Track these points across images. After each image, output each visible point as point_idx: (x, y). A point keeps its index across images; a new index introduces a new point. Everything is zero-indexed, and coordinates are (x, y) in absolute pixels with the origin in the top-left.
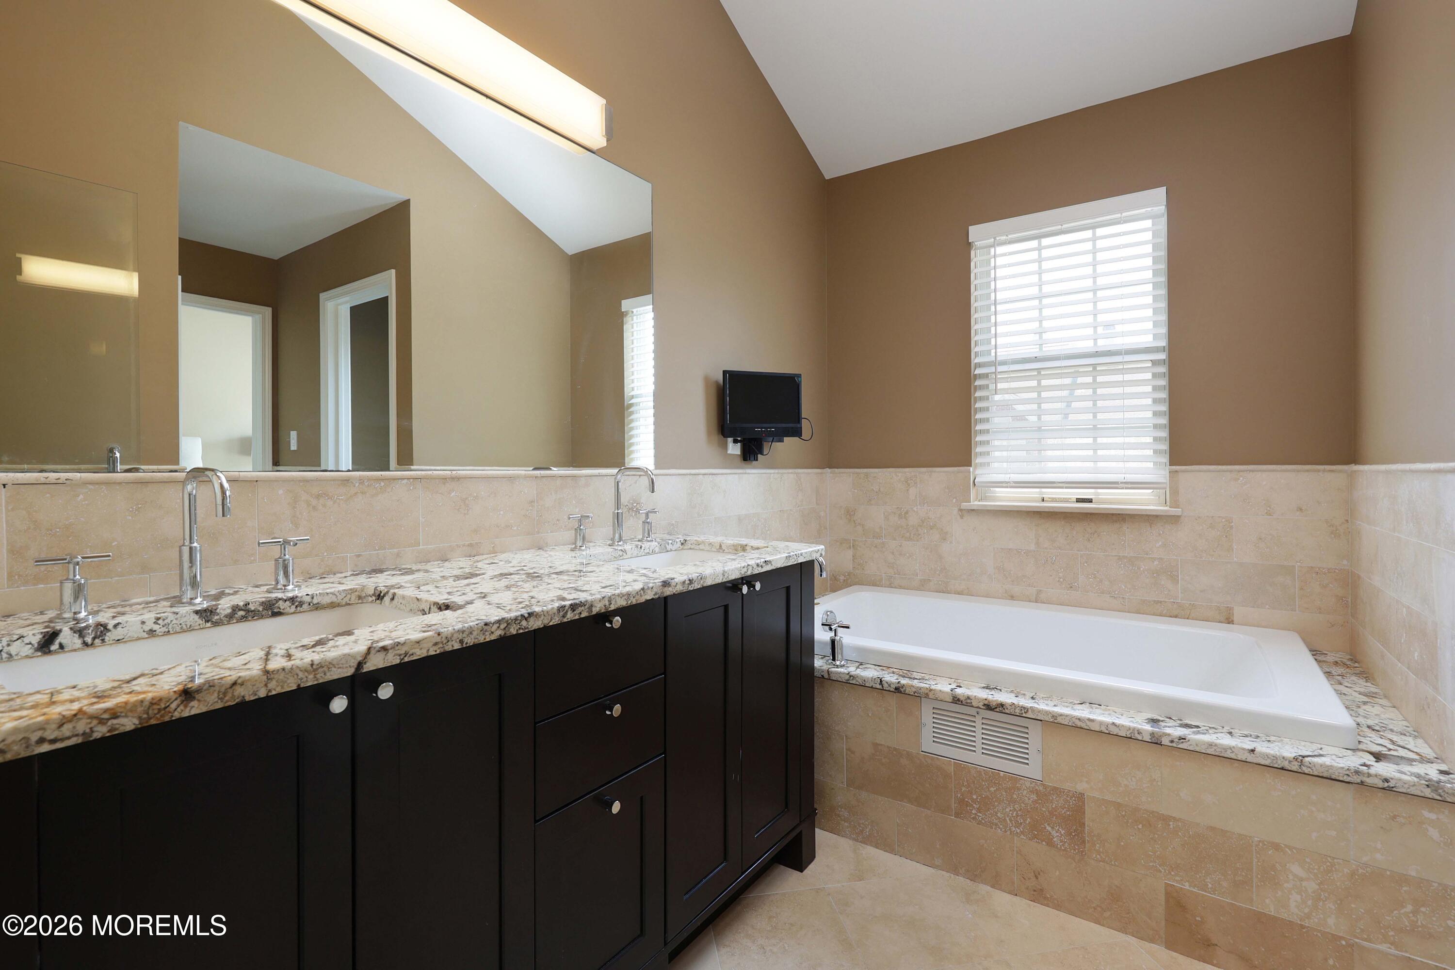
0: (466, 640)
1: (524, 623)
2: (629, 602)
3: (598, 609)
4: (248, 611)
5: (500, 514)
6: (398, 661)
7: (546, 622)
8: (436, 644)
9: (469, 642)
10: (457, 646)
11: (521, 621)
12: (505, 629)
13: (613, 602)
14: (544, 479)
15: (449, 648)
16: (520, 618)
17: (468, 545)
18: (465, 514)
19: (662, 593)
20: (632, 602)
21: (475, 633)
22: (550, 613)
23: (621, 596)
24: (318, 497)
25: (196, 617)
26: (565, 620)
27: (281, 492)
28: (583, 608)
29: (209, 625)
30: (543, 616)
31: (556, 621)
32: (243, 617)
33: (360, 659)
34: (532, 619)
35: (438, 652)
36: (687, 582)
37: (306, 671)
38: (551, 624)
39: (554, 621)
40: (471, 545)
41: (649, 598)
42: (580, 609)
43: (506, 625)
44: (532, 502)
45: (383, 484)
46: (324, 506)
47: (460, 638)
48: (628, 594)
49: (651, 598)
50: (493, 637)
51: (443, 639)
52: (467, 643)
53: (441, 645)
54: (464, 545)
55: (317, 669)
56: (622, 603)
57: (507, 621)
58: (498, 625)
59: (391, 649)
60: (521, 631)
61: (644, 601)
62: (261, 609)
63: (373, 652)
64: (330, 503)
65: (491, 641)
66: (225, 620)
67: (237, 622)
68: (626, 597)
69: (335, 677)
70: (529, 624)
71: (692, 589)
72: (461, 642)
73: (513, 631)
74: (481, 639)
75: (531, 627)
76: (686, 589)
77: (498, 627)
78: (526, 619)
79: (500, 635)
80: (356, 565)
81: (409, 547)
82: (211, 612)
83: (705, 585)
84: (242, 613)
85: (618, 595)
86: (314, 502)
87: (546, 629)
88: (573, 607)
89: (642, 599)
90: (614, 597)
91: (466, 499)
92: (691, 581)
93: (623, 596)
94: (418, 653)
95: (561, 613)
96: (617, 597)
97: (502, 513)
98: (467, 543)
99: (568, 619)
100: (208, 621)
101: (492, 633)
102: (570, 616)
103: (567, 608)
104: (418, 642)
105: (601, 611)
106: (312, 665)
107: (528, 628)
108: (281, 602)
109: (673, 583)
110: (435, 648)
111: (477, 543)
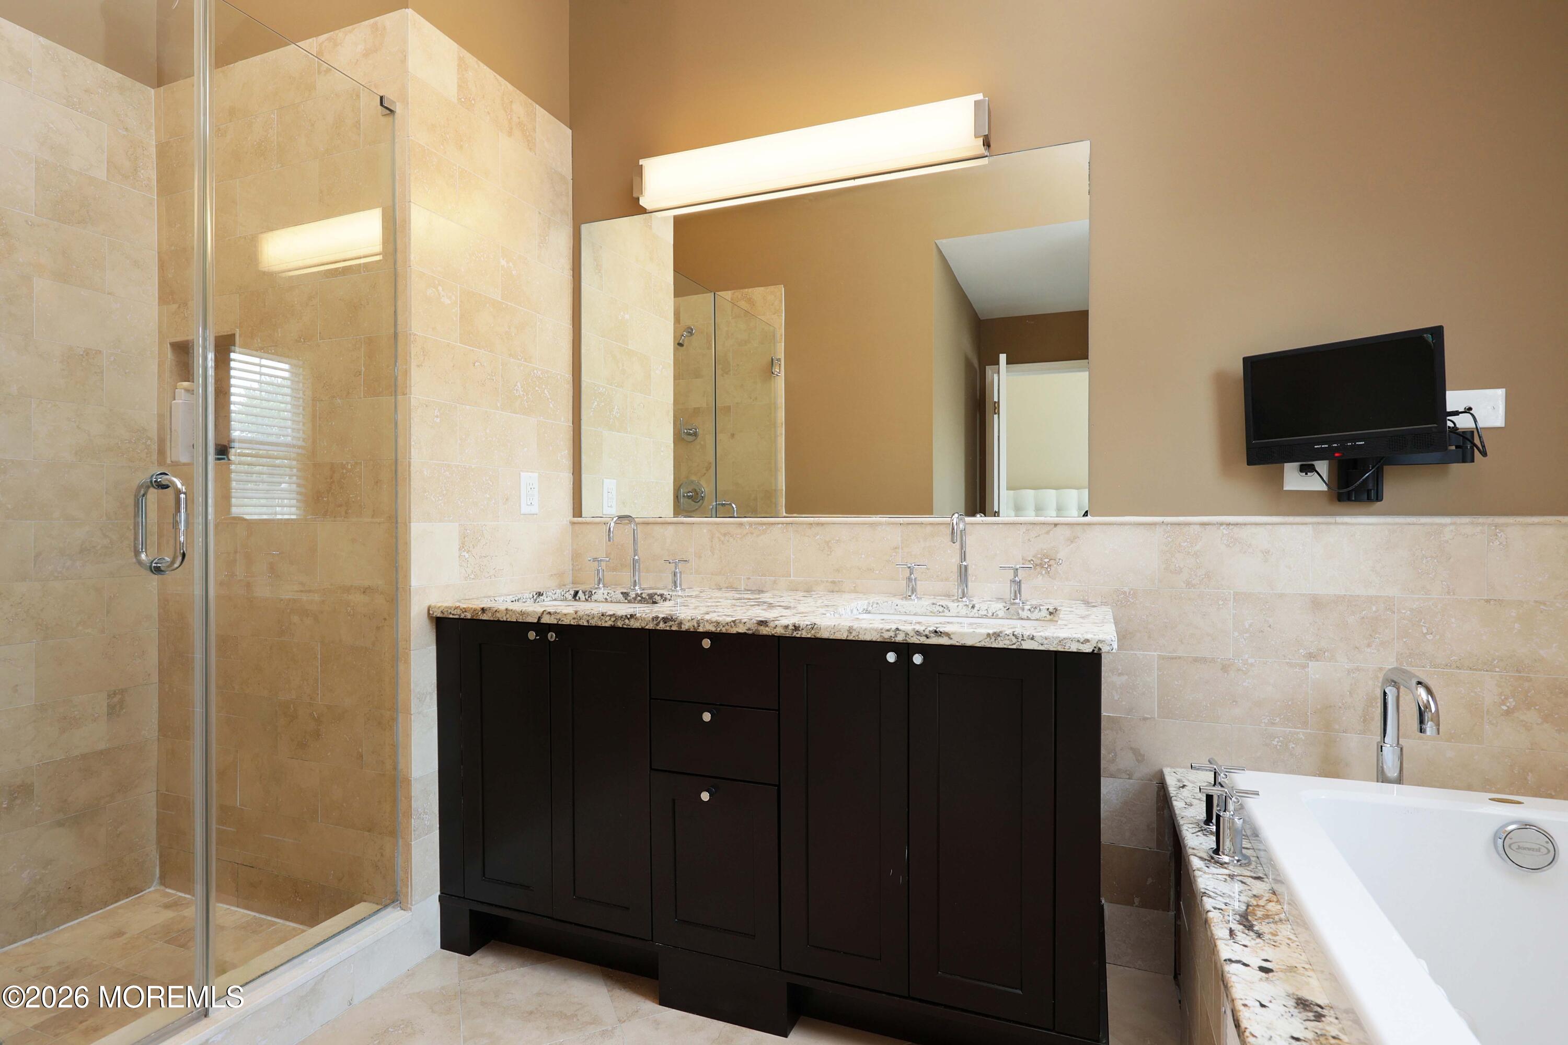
0: (590, 622)
1: (627, 621)
2: (719, 629)
3: (687, 628)
4: (642, 598)
5: (861, 557)
6: (556, 622)
7: (643, 625)
8: (574, 619)
9: (592, 623)
10: (585, 624)
11: (625, 619)
12: (614, 621)
13: (702, 625)
14: (910, 526)
15: (581, 623)
16: (624, 617)
17: (831, 582)
18: (828, 555)
19: (756, 630)
20: (721, 630)
21: (596, 619)
22: (646, 619)
23: (710, 622)
24: (725, 535)
25: (622, 596)
26: (658, 628)
27: (705, 531)
28: (673, 623)
29: (626, 601)
30: (640, 621)
31: (651, 626)
32: (640, 601)
33: (539, 615)
34: (632, 620)
35: (575, 624)
36: (791, 627)
37: (519, 614)
38: (647, 627)
39: (648, 626)
40: (833, 582)
41: (740, 631)
42: (671, 623)
43: (614, 619)
44: (896, 548)
45: (764, 527)
46: (728, 541)
47: (587, 619)
48: (718, 623)
49: (743, 632)
50: (607, 625)
51: (578, 617)
52: (591, 624)
53: (577, 620)
54: (827, 581)
55: (523, 615)
56: (712, 628)
57: (616, 617)
58: (609, 617)
59: (553, 614)
60: (625, 626)
61: (735, 632)
62: (647, 598)
63: (545, 613)
64: (731, 540)
65: (605, 627)
66: (633, 601)
67: (638, 603)
68: (715, 624)
69: (530, 621)
70: (631, 623)
71: (798, 636)
72: (588, 621)
73: (620, 624)
74: (599, 624)
75: (632, 626)
76: (788, 633)
77: (610, 619)
78: (628, 619)
79: (611, 625)
80: (747, 585)
81: (783, 577)
82: (627, 594)
83: (818, 636)
84: (639, 598)
85: (707, 621)
86: (722, 538)
87: (642, 630)
88: (665, 620)
89: (734, 630)
90: (702, 621)
91: (830, 541)
92: (796, 628)
93: (712, 623)
94: (566, 621)
95: (655, 622)
96: (706, 622)
97: (863, 556)
98: (830, 580)
99: (660, 628)
100: (626, 599)
101: (606, 622)
102: (662, 626)
103: (659, 619)
104: (565, 615)
105: (689, 629)
106: (521, 612)
107: (629, 625)
108: (656, 596)
109: (772, 624)
110: (574, 621)
111: (839, 582)
